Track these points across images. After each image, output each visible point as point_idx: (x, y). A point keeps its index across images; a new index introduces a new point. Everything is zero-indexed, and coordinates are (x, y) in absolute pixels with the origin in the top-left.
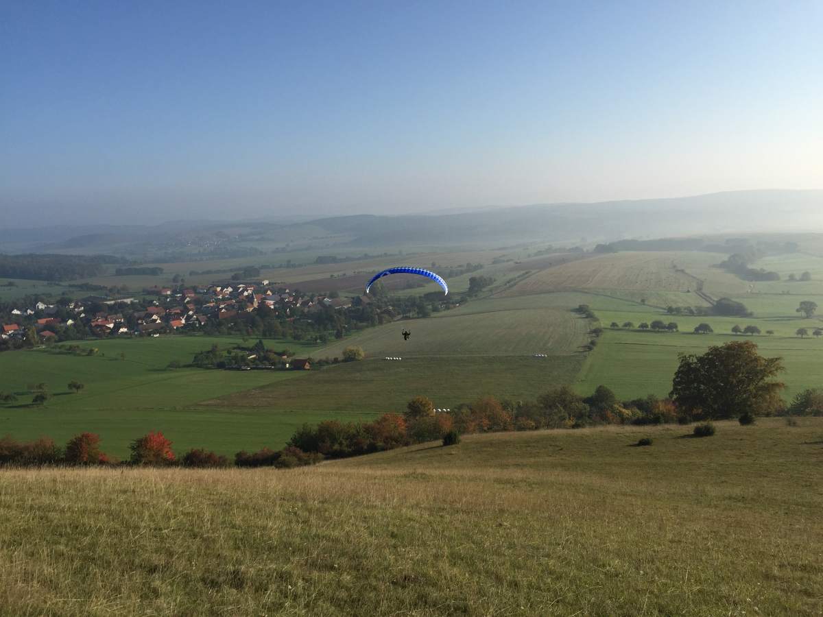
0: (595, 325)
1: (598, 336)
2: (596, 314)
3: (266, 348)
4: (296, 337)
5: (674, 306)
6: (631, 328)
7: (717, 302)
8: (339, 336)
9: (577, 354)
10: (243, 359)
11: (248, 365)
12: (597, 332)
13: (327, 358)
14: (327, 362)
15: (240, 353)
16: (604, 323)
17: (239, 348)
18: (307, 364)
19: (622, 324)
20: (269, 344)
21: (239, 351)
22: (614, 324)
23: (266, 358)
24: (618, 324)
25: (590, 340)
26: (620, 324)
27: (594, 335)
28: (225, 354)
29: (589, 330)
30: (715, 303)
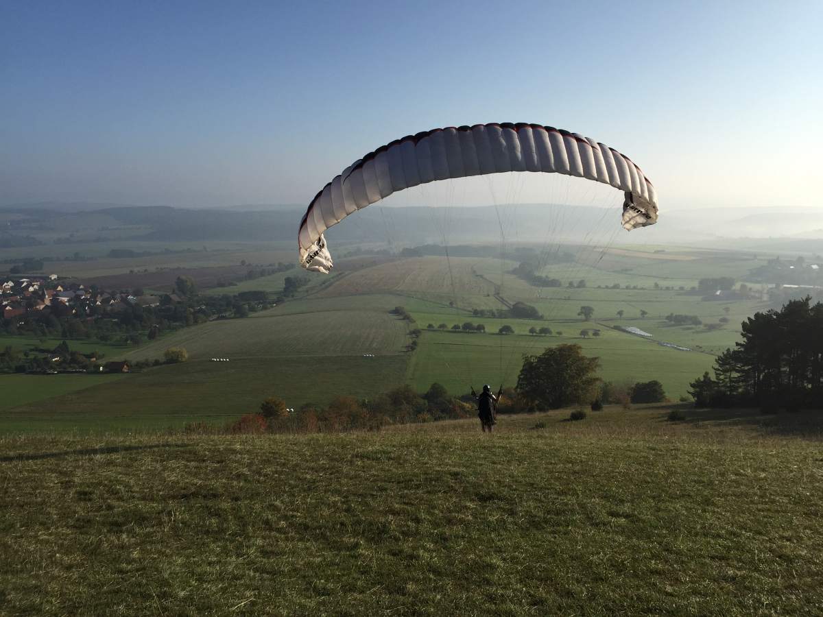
0: (412, 327)
1: (417, 337)
2: (413, 315)
3: (70, 350)
4: (104, 338)
5: (478, 309)
6: (445, 329)
7: (513, 306)
8: (152, 336)
9: (402, 354)
10: (47, 362)
11: (55, 370)
12: (416, 333)
13: (147, 360)
14: (146, 364)
15: (41, 356)
16: (421, 324)
17: (37, 349)
18: (125, 366)
19: (438, 325)
20: (74, 345)
21: (36, 353)
22: (430, 326)
23: (74, 360)
24: (434, 325)
25: (411, 341)
26: (436, 326)
27: (414, 336)
28: (22, 356)
29: (408, 331)
30: (512, 307)
